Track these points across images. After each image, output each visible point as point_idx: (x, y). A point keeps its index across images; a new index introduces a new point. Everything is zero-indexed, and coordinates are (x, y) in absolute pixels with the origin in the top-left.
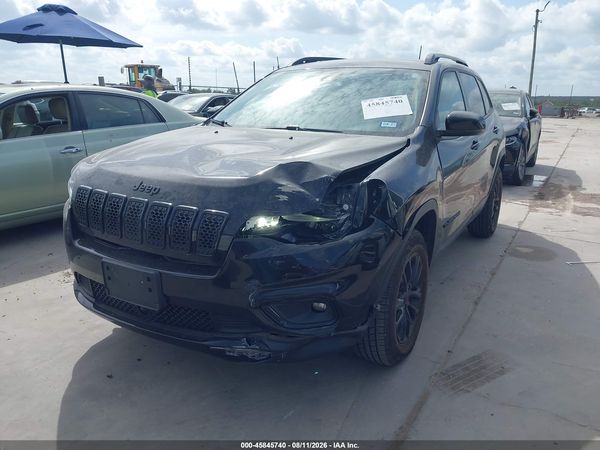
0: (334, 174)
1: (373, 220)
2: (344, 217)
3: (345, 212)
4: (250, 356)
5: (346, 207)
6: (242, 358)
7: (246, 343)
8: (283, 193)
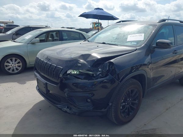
0: (96, 59)
1: (109, 75)
2: (99, 73)
3: (100, 71)
4: (68, 112)
5: (100, 70)
6: (66, 112)
7: (67, 107)
8: (80, 63)
